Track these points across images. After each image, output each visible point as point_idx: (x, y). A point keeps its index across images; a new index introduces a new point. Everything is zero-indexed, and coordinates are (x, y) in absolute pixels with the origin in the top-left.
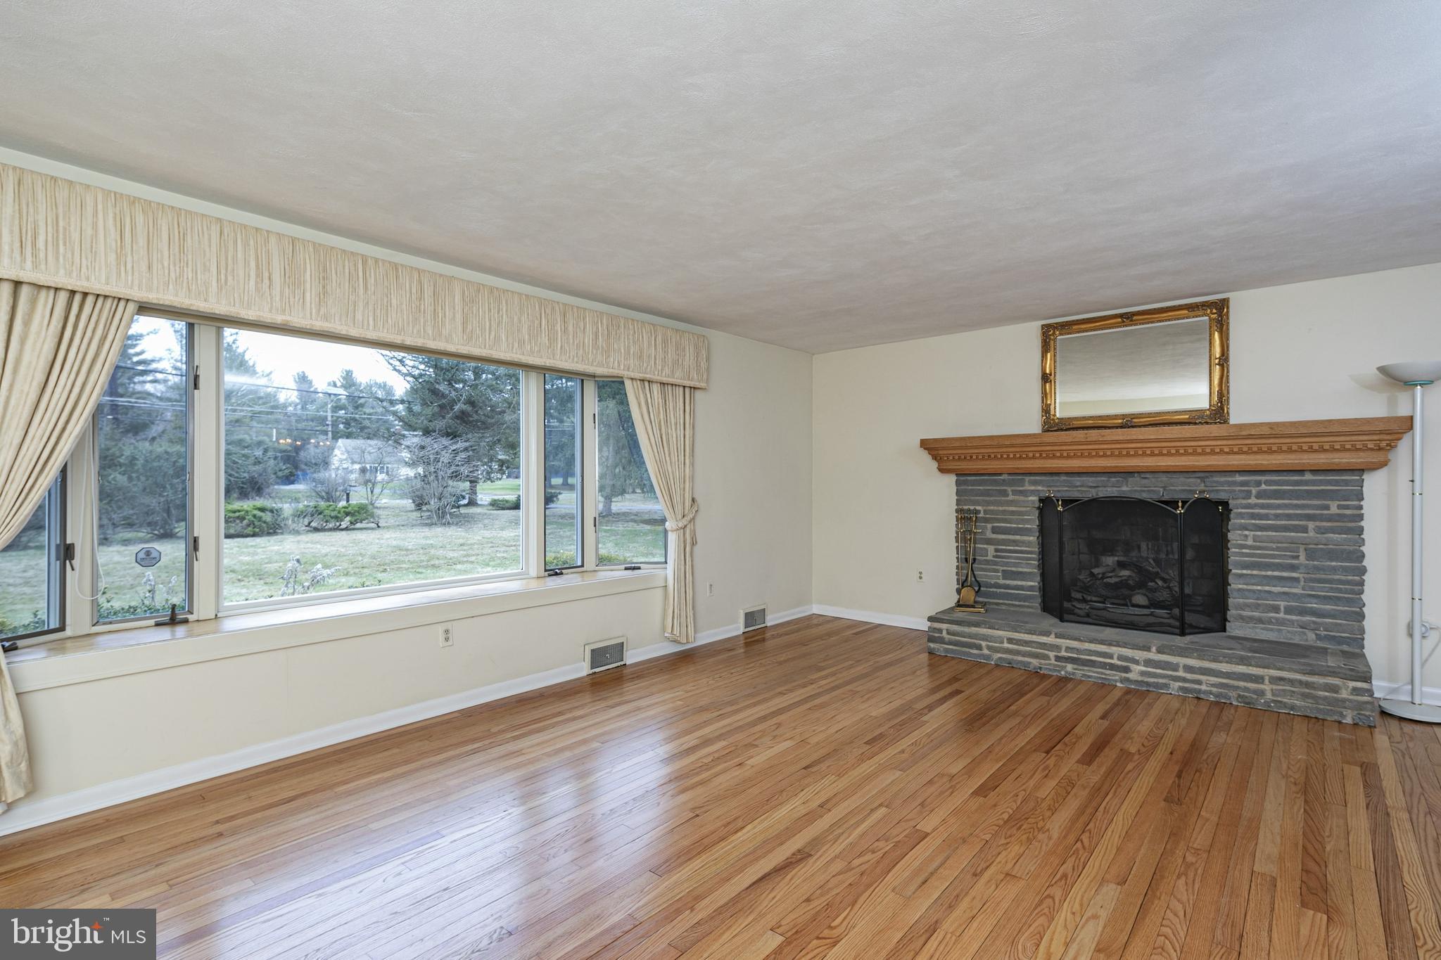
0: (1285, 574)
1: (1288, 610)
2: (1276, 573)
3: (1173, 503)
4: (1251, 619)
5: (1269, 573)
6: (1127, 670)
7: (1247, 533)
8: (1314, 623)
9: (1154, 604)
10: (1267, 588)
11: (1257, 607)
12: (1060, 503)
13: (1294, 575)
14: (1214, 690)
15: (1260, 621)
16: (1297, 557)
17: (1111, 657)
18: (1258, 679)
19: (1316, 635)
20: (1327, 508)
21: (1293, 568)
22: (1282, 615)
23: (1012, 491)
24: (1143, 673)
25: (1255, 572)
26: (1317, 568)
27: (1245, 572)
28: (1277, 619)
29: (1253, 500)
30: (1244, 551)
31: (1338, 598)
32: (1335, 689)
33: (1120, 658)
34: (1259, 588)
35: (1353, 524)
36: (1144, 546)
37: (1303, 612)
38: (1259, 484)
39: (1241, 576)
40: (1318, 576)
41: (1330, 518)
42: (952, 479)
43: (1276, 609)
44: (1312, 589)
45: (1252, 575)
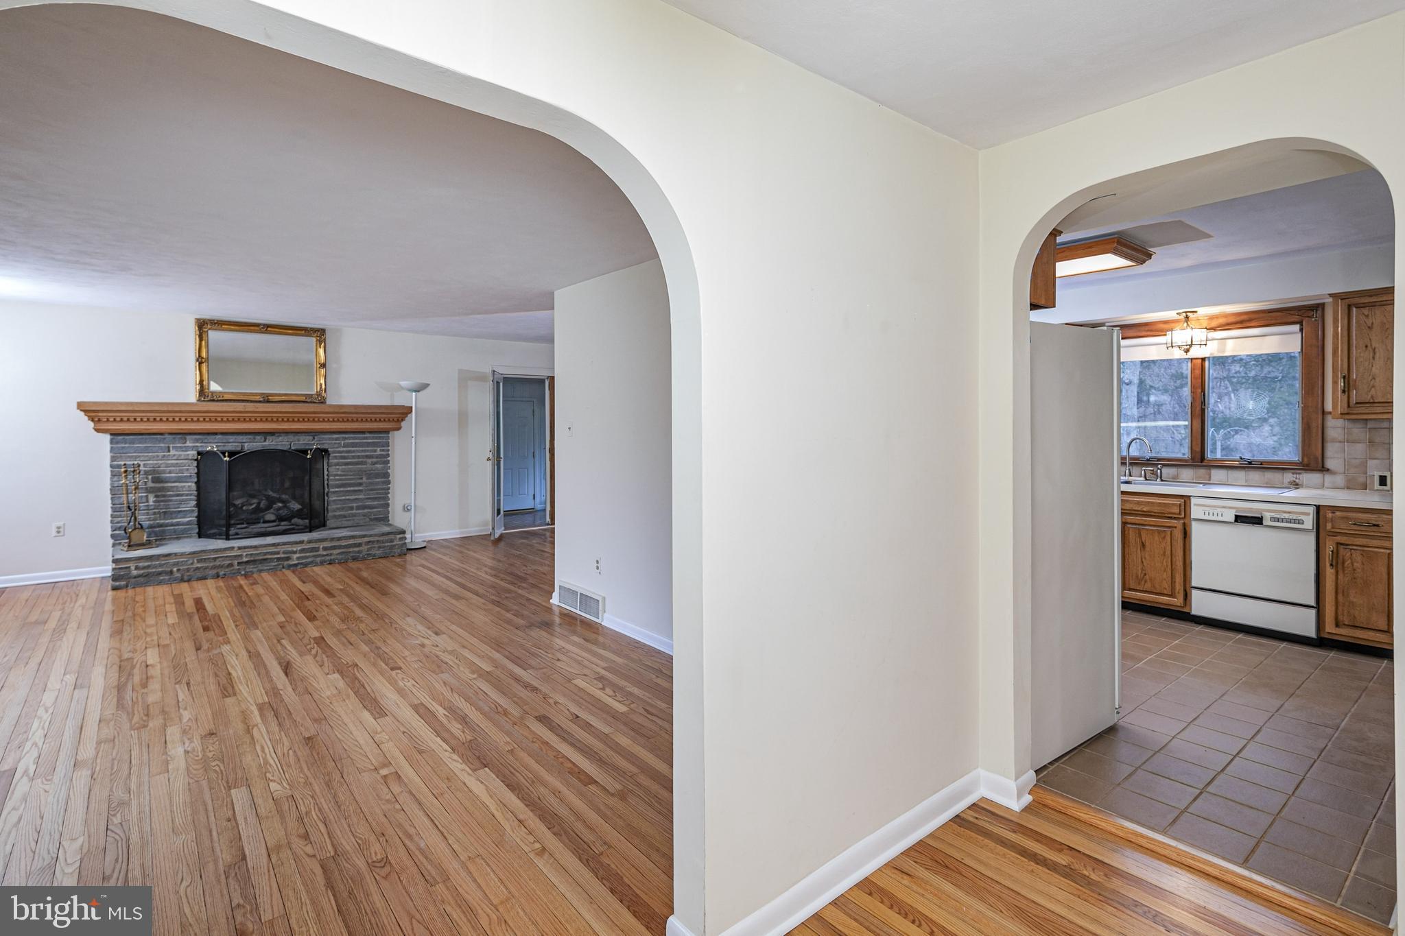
0: (356, 488)
1: (358, 508)
2: (352, 489)
3: (305, 452)
4: (340, 516)
5: (349, 489)
6: (288, 559)
7: (337, 467)
8: (369, 512)
9: (281, 519)
10: (347, 497)
11: (342, 509)
12: (227, 454)
13: (360, 488)
14: (338, 556)
15: (345, 517)
16: (362, 478)
17: (278, 553)
18: (360, 545)
19: (370, 519)
20: (375, 451)
21: (360, 484)
22: (354, 511)
23: (173, 447)
24: (298, 558)
25: (342, 489)
26: (371, 483)
27: (337, 490)
28: (352, 514)
29: (342, 449)
30: (337, 478)
31: (380, 498)
32: (392, 541)
33: (284, 553)
34: (344, 498)
35: (385, 459)
36: (256, 481)
37: (365, 507)
38: (345, 439)
39: (334, 492)
40: (370, 488)
41: (377, 457)
42: (107, 437)
43: (352, 508)
44: (368, 494)
45: (340, 491)
